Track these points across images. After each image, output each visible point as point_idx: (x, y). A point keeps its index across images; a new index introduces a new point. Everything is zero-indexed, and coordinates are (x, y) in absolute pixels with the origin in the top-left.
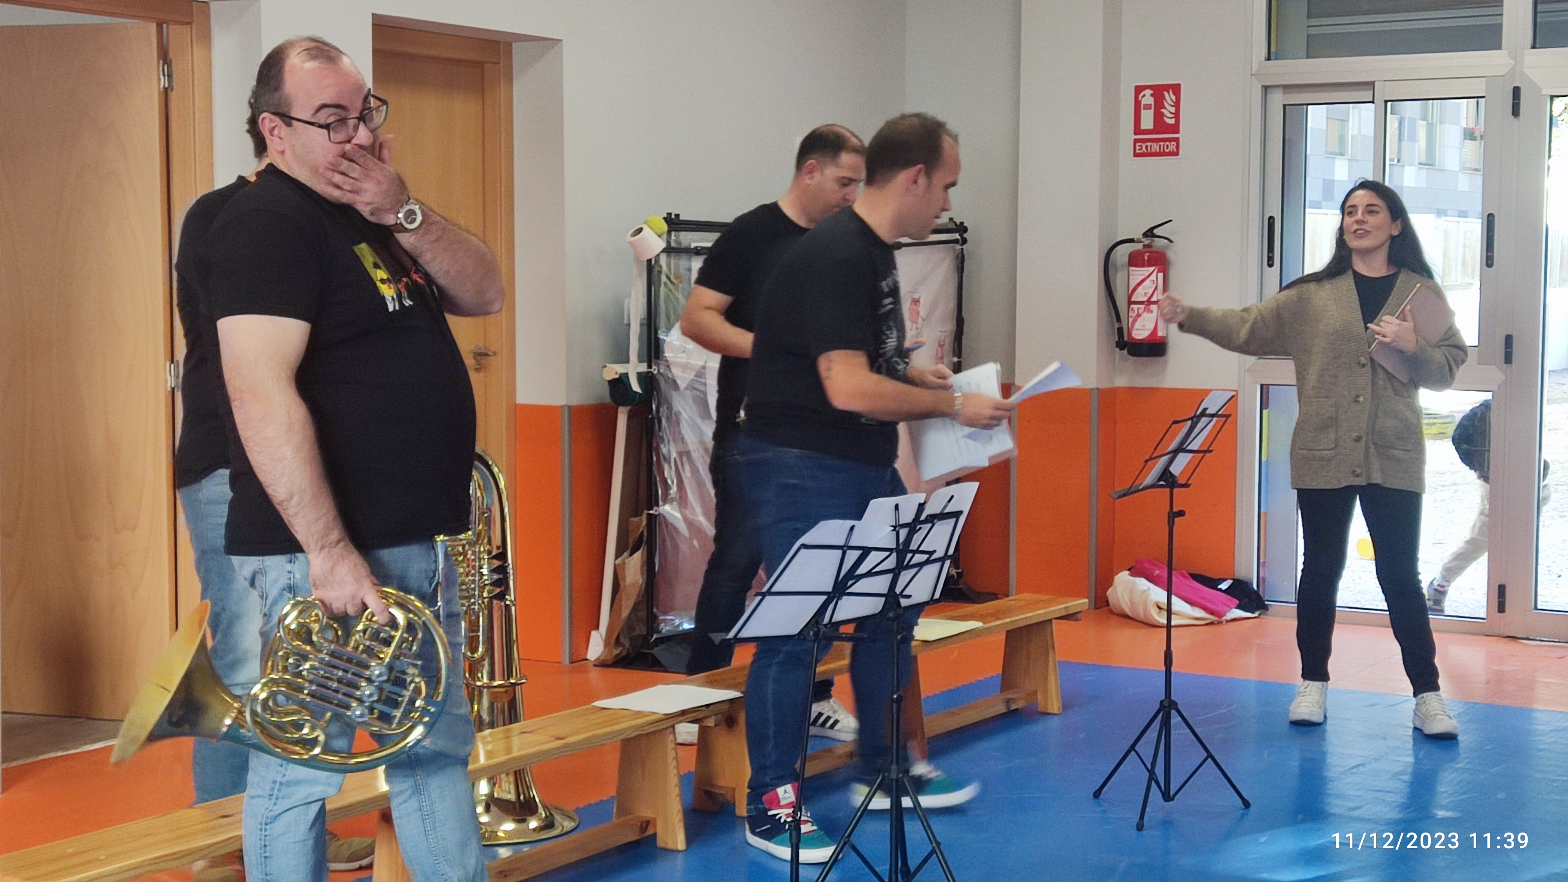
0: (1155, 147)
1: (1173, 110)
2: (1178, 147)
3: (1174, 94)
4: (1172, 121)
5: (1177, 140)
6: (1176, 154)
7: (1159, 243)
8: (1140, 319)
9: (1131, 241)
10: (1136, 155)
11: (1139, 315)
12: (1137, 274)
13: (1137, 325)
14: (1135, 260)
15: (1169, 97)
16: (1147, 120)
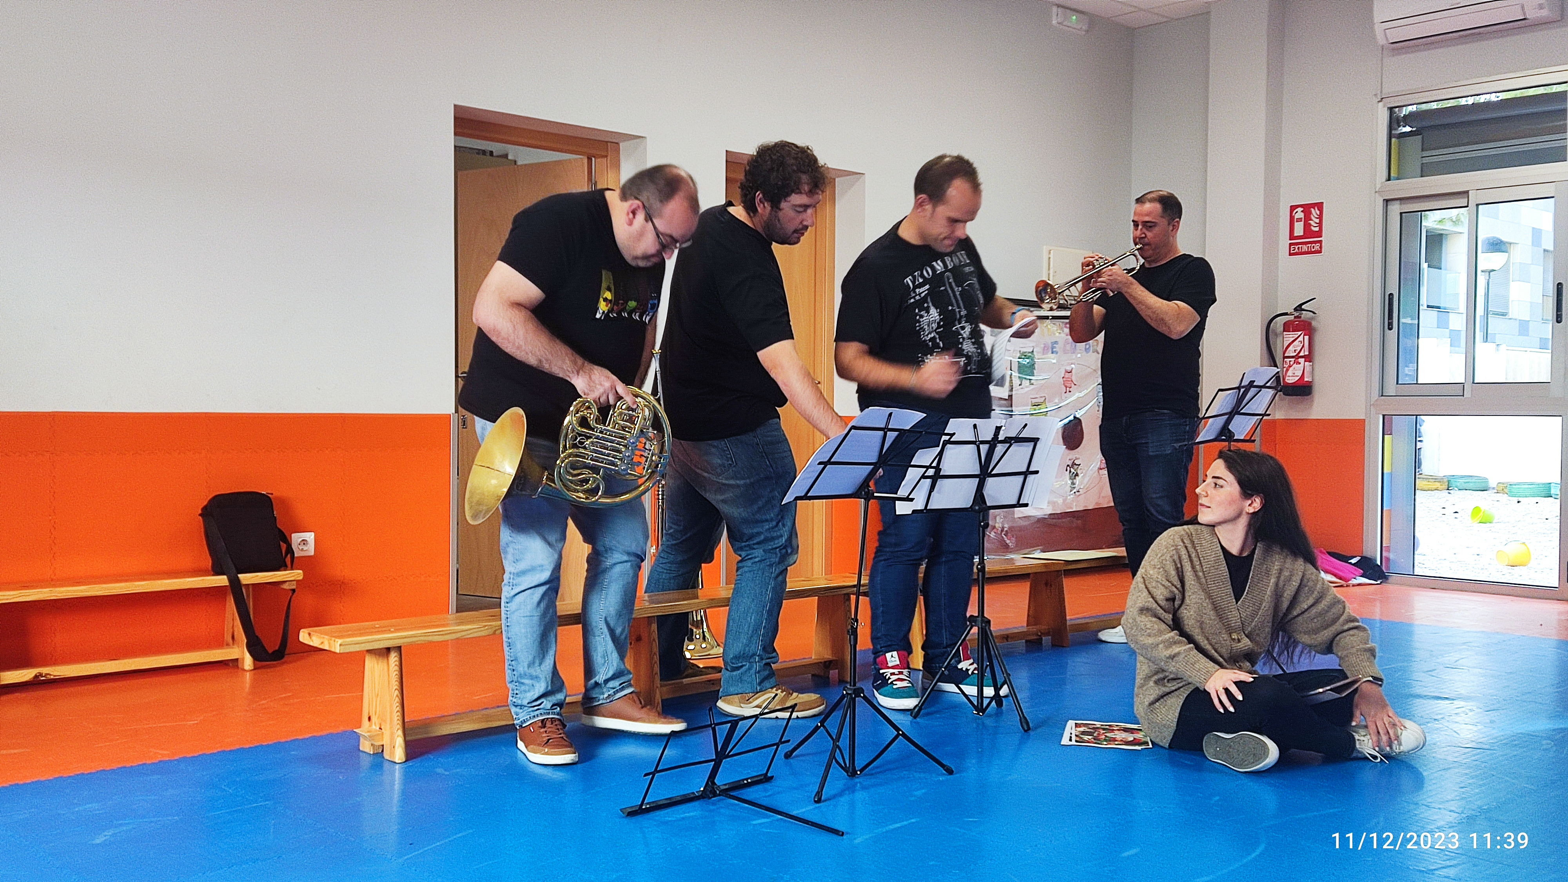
0: (1305, 248)
1: (1317, 221)
2: (1321, 247)
3: (1318, 209)
4: (1317, 229)
5: (1320, 242)
6: (1320, 252)
7: (1305, 315)
8: (1291, 369)
9: (1286, 314)
10: (1290, 254)
11: (1290, 366)
12: (1289, 337)
13: (1290, 373)
14: (1287, 327)
15: (1315, 212)
16: (1299, 230)
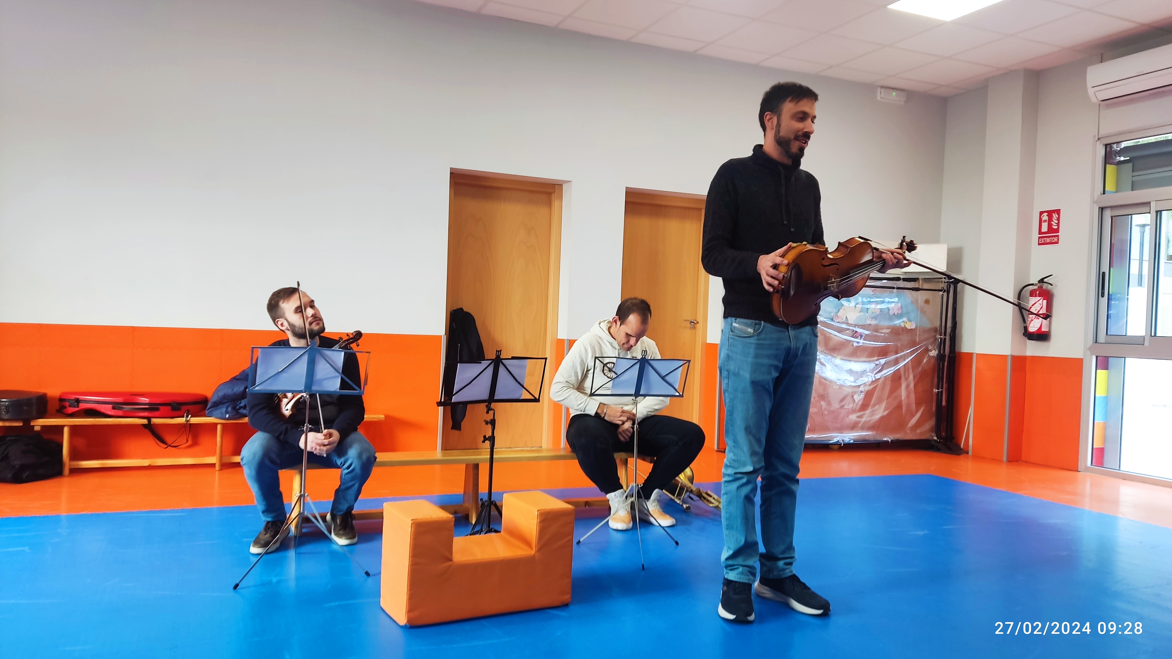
0: (1048, 240)
1: (1056, 222)
2: (1058, 240)
3: (1057, 214)
4: (1056, 227)
5: (1058, 236)
6: (1057, 243)
7: (1045, 286)
8: (1033, 322)
9: (1032, 284)
10: (1039, 244)
11: (1032, 320)
12: (1033, 300)
13: (1031, 325)
14: (1033, 294)
15: (1055, 216)
16: (1045, 228)
